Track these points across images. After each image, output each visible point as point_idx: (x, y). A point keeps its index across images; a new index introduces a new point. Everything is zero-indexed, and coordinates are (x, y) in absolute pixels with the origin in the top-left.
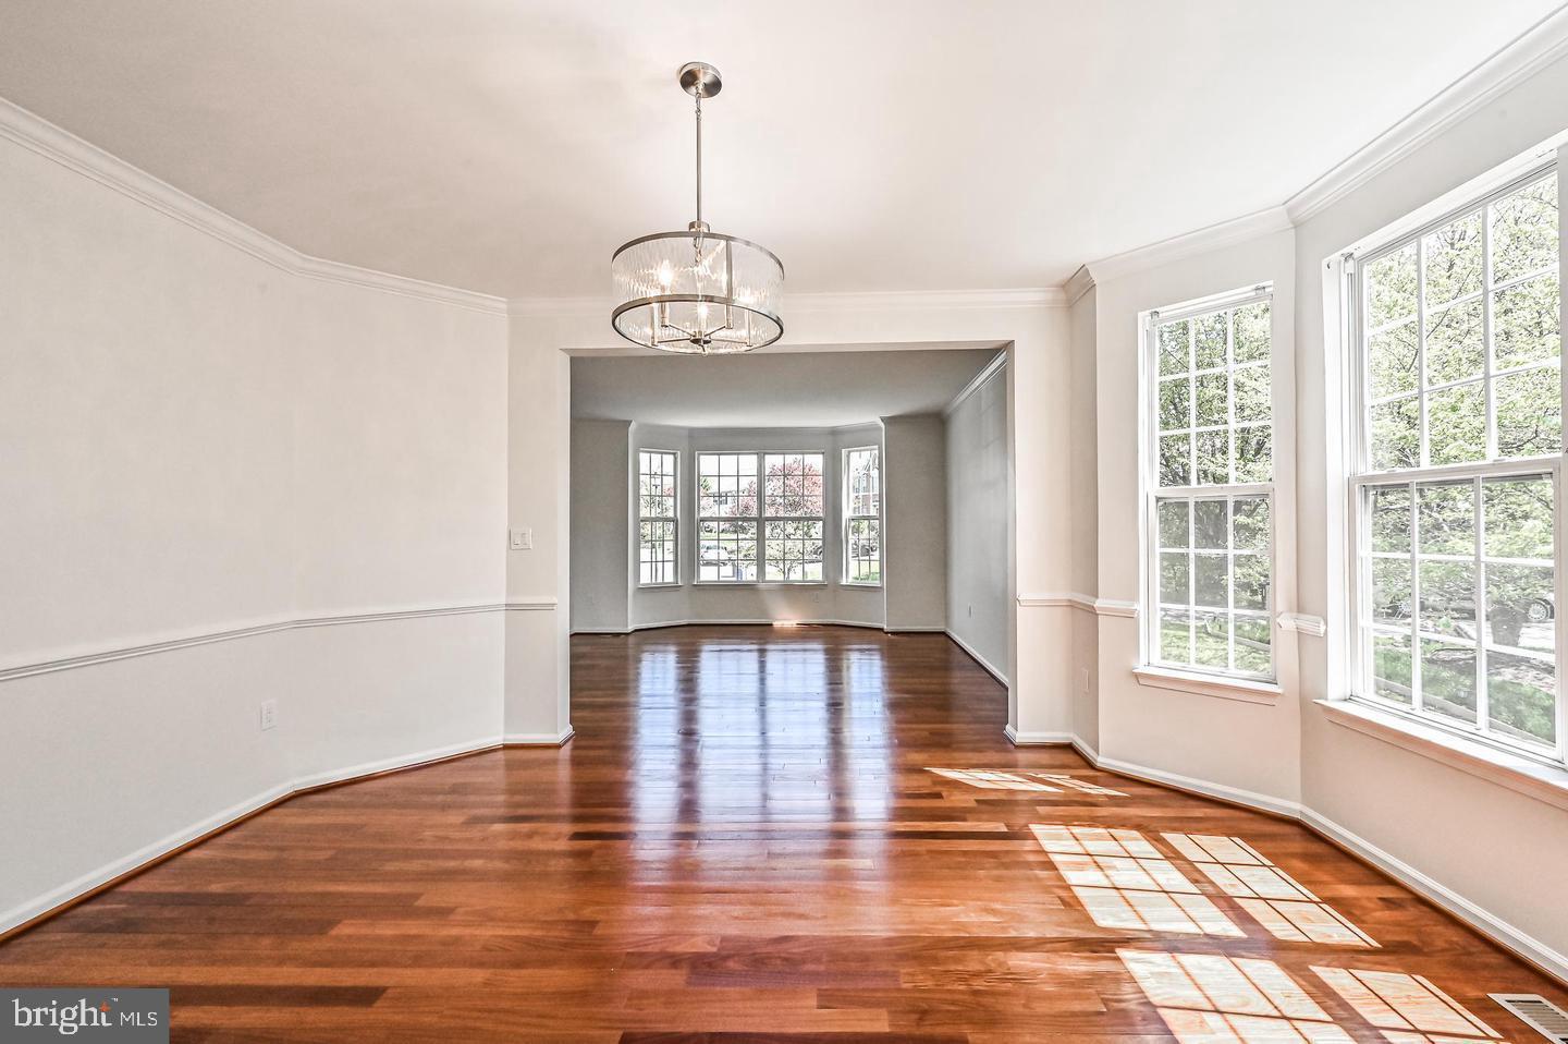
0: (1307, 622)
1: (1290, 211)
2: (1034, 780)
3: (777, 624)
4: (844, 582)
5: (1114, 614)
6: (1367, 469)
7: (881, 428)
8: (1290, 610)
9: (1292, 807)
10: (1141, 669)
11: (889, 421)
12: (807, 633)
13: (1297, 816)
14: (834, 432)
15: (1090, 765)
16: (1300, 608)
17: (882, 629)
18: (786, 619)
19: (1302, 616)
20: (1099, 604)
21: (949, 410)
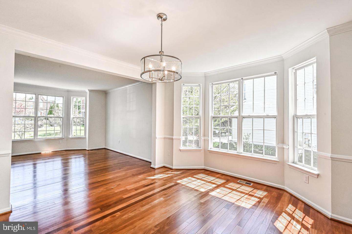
0: (206, 138)
1: (205, 74)
2: (167, 174)
3: (43, 153)
4: (70, 137)
5: (177, 139)
6: (213, 115)
7: (86, 92)
8: (203, 136)
9: (203, 167)
10: (181, 149)
11: (91, 91)
12: (55, 154)
13: (204, 168)
14: (68, 91)
15: (172, 169)
16: (204, 136)
17: (85, 150)
18: (47, 150)
19: (205, 137)
20: (174, 137)
21: (110, 91)
